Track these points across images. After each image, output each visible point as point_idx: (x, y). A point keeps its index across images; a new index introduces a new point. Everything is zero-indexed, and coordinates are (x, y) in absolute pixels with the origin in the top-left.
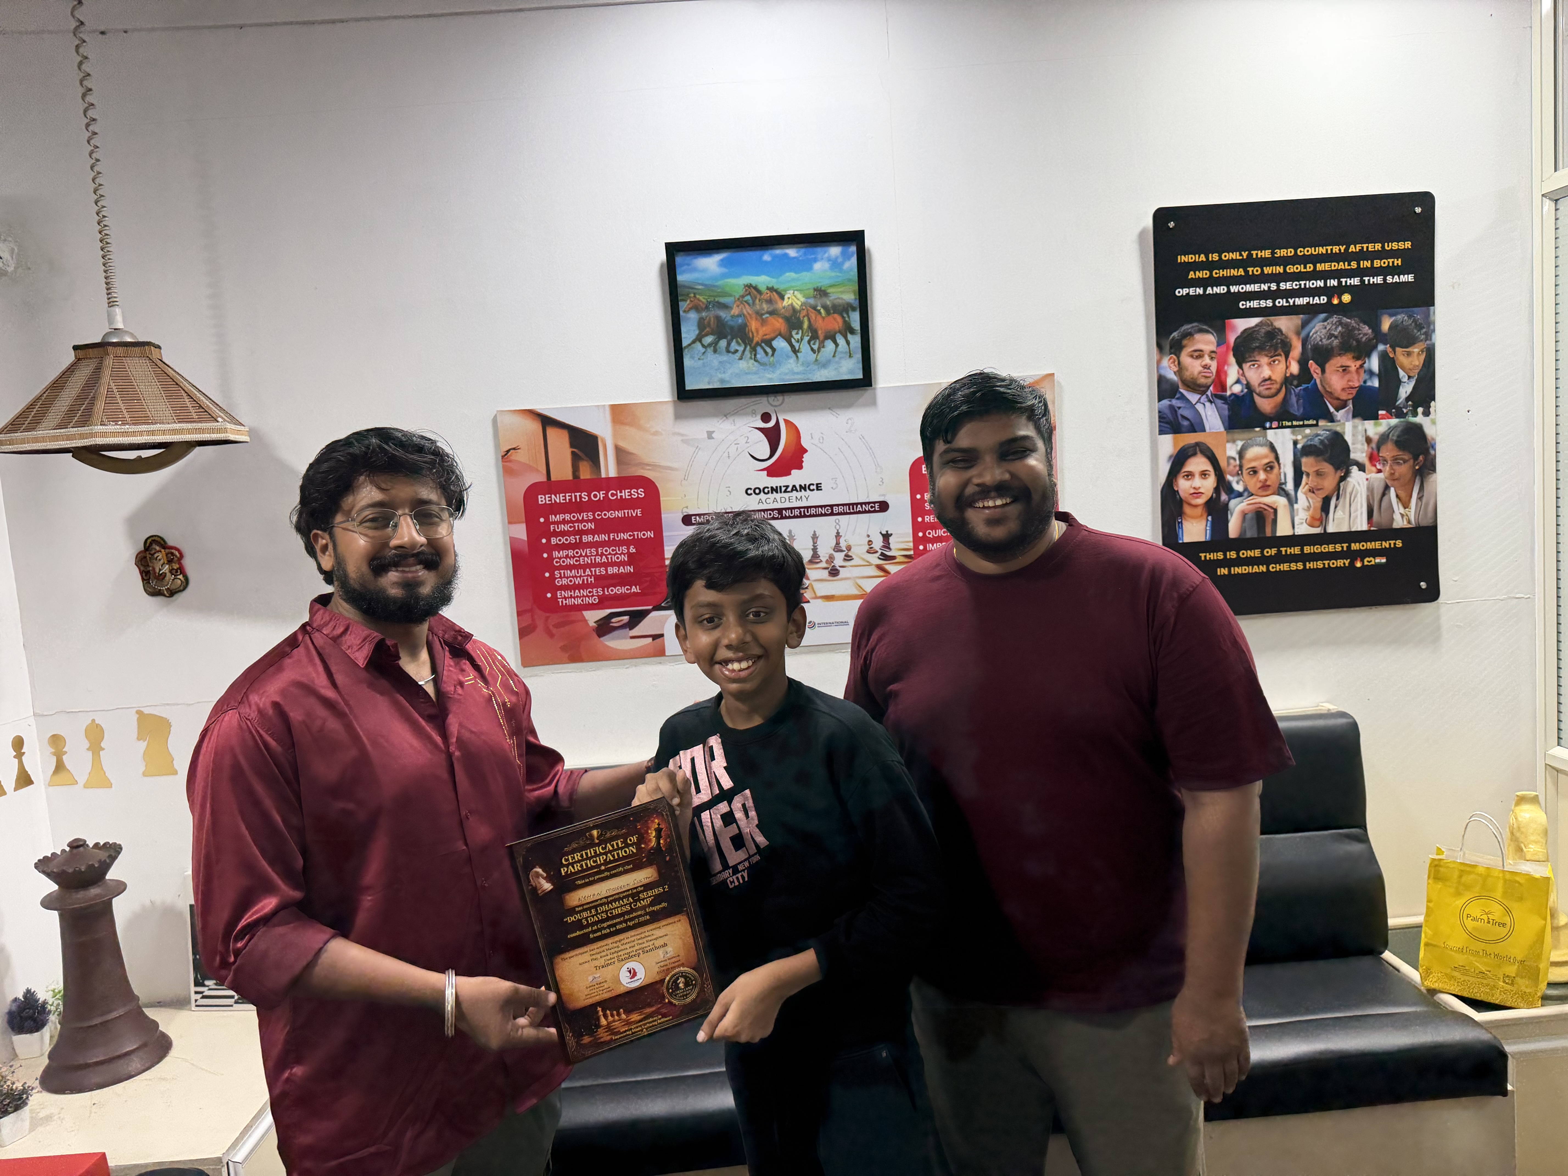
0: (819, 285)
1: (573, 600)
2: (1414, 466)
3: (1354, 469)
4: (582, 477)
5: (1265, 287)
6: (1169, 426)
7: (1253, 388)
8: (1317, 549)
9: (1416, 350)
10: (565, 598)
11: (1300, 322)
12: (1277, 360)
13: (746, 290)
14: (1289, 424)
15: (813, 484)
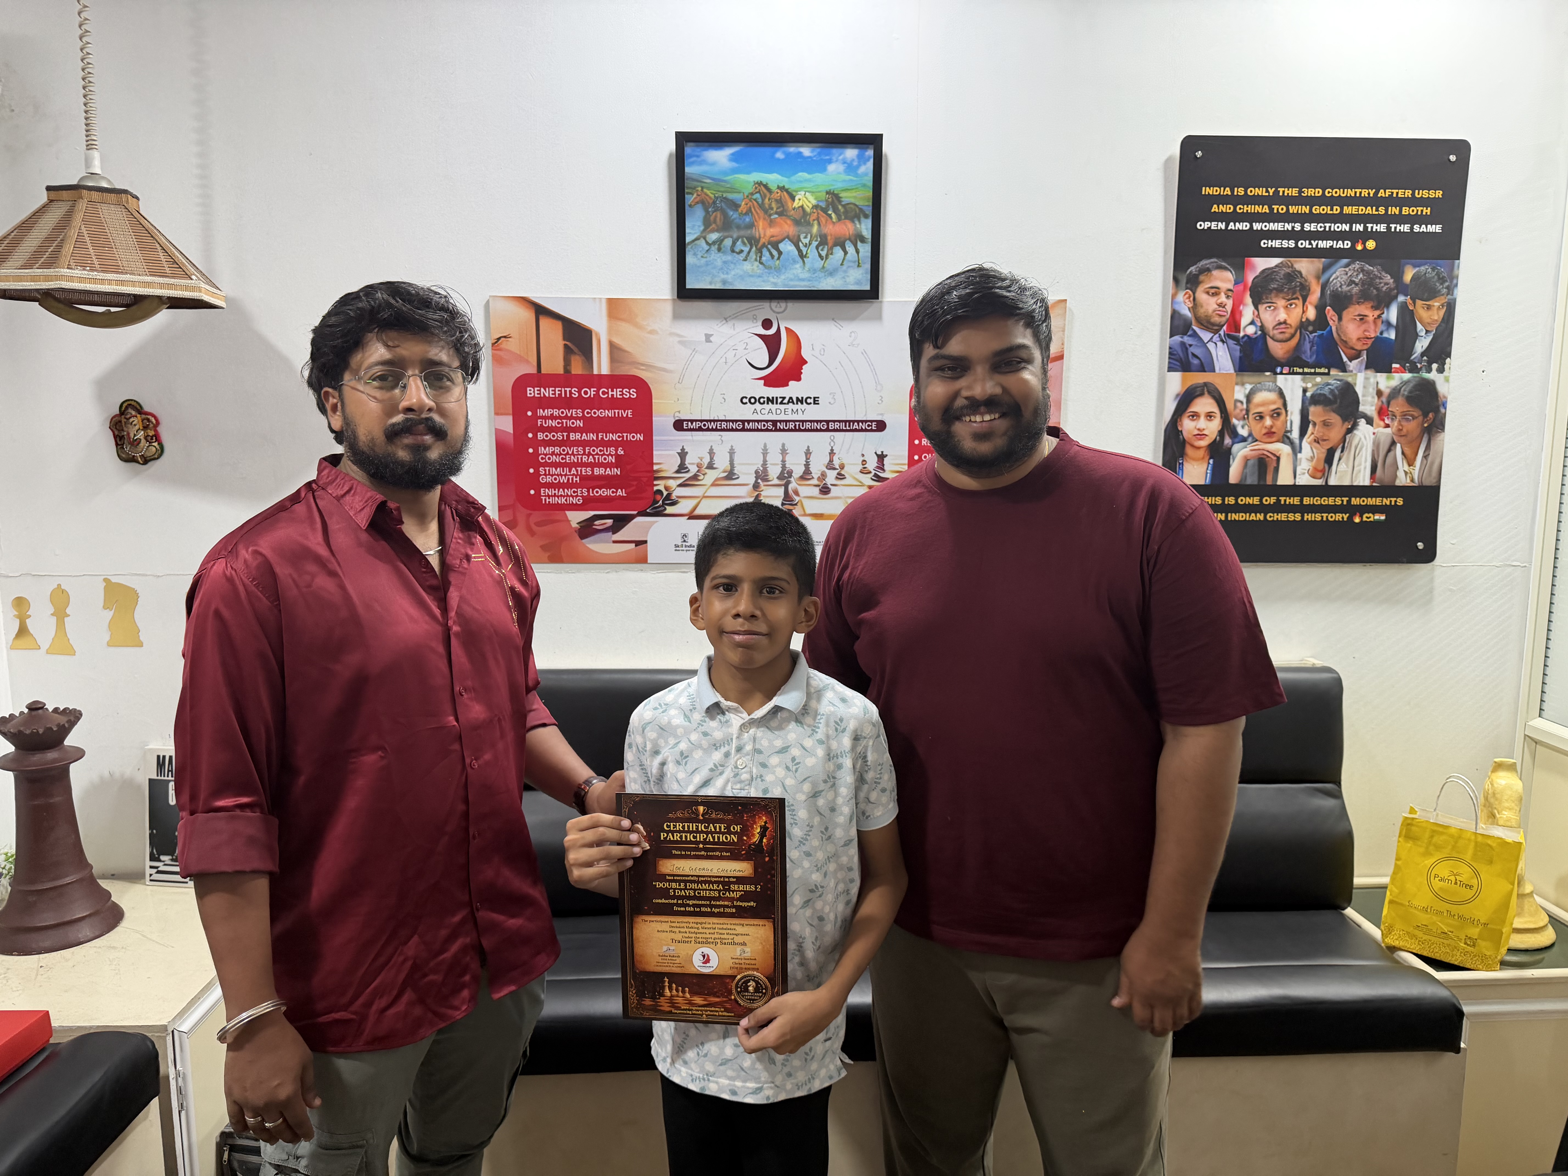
0: (832, 188)
1: (556, 498)
2: (1423, 424)
3: (1362, 422)
4: (573, 373)
5: (1289, 227)
6: (1178, 364)
7: (1266, 331)
8: (1317, 501)
9: (1437, 304)
10: (549, 496)
11: (1321, 267)
12: (1295, 303)
13: (756, 188)
14: (1301, 370)
15: (810, 398)
